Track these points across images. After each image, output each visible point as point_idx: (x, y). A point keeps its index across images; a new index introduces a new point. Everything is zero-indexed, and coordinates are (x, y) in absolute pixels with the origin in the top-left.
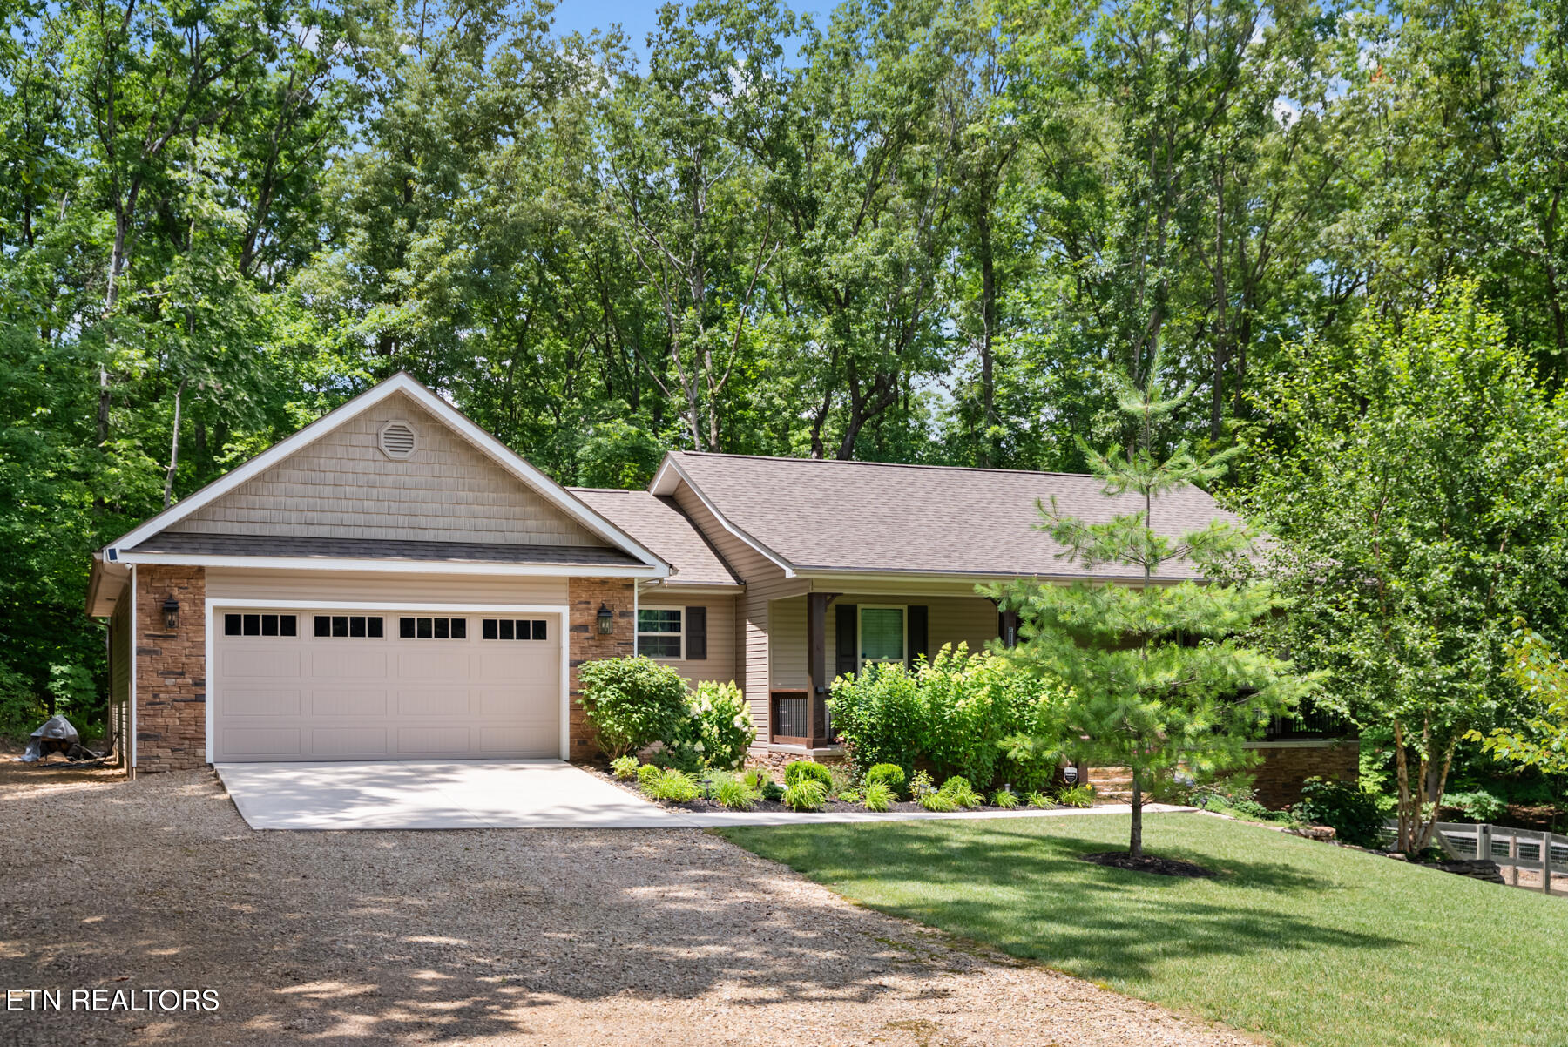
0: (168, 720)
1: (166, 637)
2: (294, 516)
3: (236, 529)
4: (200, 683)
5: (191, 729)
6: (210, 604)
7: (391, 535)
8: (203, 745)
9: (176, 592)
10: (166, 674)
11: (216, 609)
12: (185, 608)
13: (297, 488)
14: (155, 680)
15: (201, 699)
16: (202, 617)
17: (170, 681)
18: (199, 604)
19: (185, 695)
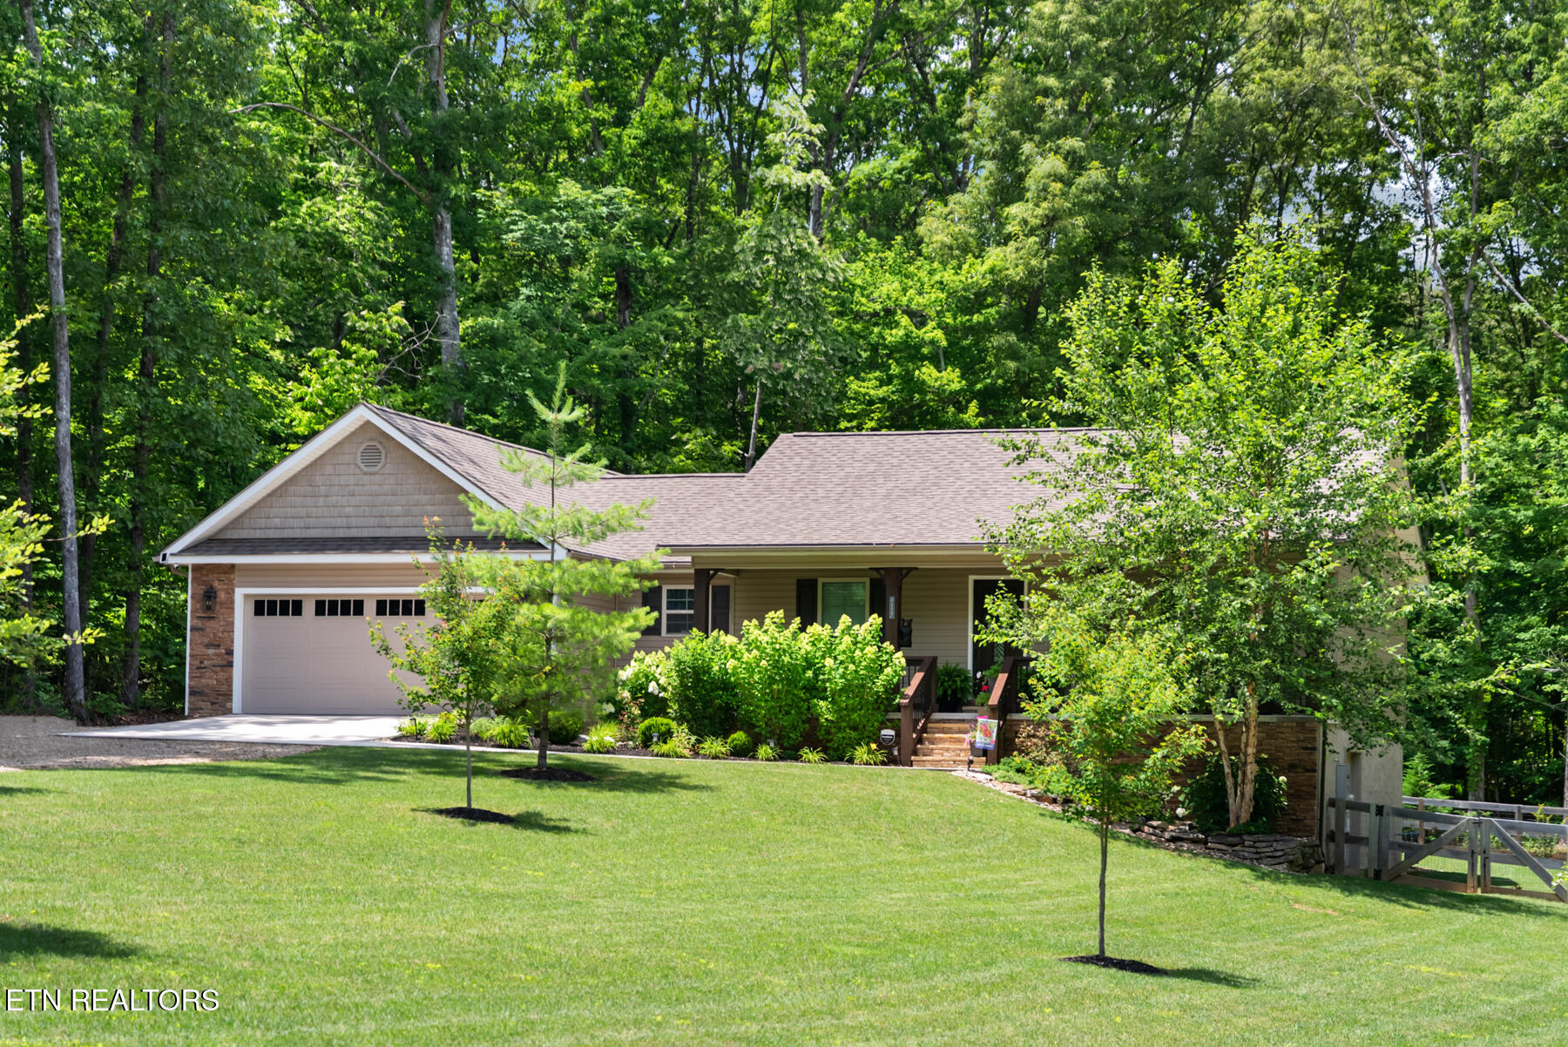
0: (210, 681)
1: (210, 618)
2: (297, 523)
3: (259, 534)
4: (230, 653)
5: (224, 688)
6: (239, 593)
7: (365, 533)
8: (230, 700)
9: (216, 584)
10: (208, 646)
11: (247, 596)
12: (222, 596)
13: (299, 500)
14: (201, 650)
15: (230, 664)
16: (232, 602)
17: (211, 651)
18: (231, 593)
19: (219, 661)
